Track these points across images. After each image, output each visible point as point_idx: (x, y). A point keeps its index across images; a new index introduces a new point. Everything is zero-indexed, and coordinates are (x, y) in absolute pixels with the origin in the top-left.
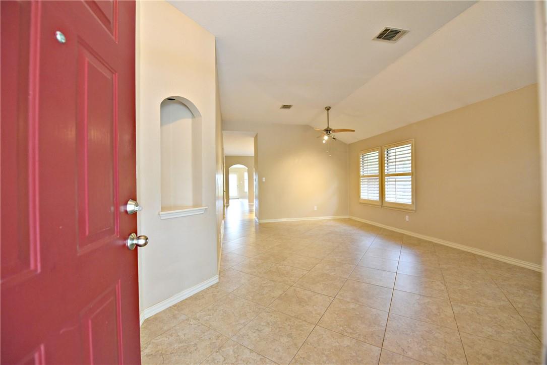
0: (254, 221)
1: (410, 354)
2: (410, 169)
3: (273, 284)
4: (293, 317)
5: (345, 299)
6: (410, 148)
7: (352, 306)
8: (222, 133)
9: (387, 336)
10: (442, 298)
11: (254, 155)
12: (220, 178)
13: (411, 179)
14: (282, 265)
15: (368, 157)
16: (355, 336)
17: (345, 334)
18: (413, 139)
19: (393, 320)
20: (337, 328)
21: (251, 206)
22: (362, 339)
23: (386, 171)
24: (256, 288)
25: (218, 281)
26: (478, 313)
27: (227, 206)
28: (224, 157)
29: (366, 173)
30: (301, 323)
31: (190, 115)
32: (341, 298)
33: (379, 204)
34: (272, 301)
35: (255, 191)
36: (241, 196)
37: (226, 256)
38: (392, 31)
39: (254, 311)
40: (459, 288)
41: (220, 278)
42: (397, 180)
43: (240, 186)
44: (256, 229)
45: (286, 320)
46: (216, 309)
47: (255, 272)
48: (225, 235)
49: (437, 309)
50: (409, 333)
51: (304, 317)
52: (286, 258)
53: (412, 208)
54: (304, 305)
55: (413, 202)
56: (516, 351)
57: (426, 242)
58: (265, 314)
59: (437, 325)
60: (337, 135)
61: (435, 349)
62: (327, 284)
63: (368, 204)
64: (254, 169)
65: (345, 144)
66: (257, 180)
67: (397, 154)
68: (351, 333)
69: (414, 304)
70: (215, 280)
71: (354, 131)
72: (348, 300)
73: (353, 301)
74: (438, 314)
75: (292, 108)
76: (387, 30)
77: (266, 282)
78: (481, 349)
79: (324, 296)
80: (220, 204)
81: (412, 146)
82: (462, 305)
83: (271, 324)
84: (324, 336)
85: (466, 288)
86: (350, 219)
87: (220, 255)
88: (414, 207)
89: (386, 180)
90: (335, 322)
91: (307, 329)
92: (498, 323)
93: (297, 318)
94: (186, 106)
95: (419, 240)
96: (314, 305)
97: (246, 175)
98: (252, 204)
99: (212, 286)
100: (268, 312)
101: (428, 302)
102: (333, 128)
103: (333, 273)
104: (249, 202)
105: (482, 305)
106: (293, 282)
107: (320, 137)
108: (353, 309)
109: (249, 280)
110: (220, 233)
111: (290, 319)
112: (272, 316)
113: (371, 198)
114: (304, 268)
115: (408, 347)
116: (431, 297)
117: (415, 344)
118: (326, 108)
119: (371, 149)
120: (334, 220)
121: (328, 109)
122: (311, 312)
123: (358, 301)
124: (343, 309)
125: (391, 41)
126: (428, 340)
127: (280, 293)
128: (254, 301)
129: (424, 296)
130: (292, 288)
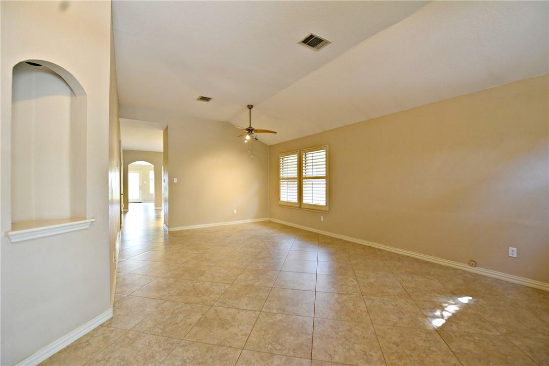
0: (162, 229)
1: (337, 358)
2: (325, 173)
3: (189, 307)
4: (215, 345)
5: (271, 311)
6: (325, 153)
7: (279, 317)
8: (119, 122)
9: (315, 344)
10: (356, 294)
11: (162, 151)
12: (114, 178)
13: (325, 182)
14: (200, 282)
15: (287, 160)
16: (284, 352)
17: (275, 352)
18: (328, 146)
19: (318, 325)
20: (265, 347)
21: (158, 211)
22: (291, 354)
23: (304, 174)
24: (168, 317)
25: (111, 315)
26: (384, 303)
27: (125, 213)
28: (122, 152)
29: (285, 176)
30: (226, 351)
31: (68, 90)
32: (268, 311)
33: (297, 206)
34: (189, 330)
35: (165, 193)
36: (144, 199)
37: (124, 279)
38: (317, 38)
39: (164, 349)
40: (368, 282)
41: (114, 311)
42: (314, 182)
43: (143, 188)
44: (165, 239)
45: (207, 351)
46: (109, 358)
47: (165, 295)
48: (121, 251)
49: (353, 305)
50: (333, 335)
51: (229, 342)
52: (204, 272)
53: (326, 209)
54: (228, 327)
55: (326, 203)
56: (414, 333)
57: (337, 239)
58: (180, 349)
59: (356, 322)
60: (260, 136)
61: (357, 347)
62: (252, 297)
63: (288, 206)
64: (163, 167)
65: (267, 145)
66: (167, 180)
67: (314, 158)
68: (280, 350)
69: (335, 304)
70: (107, 315)
71: (276, 133)
72: (275, 311)
73: (280, 311)
74: (355, 310)
75: (211, 101)
76: (312, 36)
77: (180, 306)
78: (391, 338)
79: (249, 312)
80: (115, 210)
81: (326, 152)
82: (372, 297)
83: (188, 361)
84: (253, 361)
85: (372, 280)
86: (270, 222)
87: (115, 277)
88: (328, 208)
89: (304, 183)
90: (263, 340)
91: (233, 357)
92: (399, 309)
93: (220, 345)
94: (60, 77)
95: (332, 238)
96: (238, 326)
97: (152, 175)
98: (160, 208)
99: (101, 326)
100: (183, 346)
101: (346, 300)
102: (256, 128)
103: (257, 283)
104: (155, 207)
105: (386, 294)
106: (213, 301)
107: (242, 136)
108: (280, 320)
109: (157, 308)
110: (115, 249)
111: (212, 350)
112: (189, 350)
113: (290, 200)
114: (226, 282)
115: (335, 351)
116: (347, 294)
117: (340, 346)
118: (248, 106)
119: (290, 152)
120: (254, 223)
121: (250, 107)
122: (236, 334)
123: (284, 311)
124: (270, 322)
125: (314, 48)
126: (350, 340)
127: (199, 317)
128: (165, 335)
129: (341, 294)
130: (213, 308)
